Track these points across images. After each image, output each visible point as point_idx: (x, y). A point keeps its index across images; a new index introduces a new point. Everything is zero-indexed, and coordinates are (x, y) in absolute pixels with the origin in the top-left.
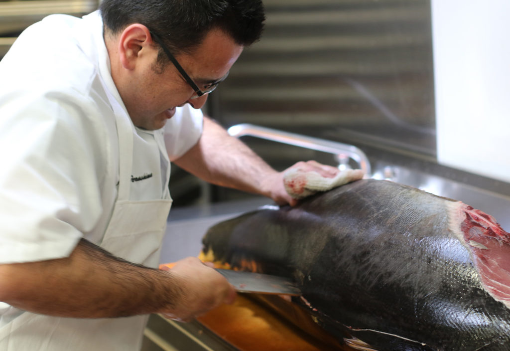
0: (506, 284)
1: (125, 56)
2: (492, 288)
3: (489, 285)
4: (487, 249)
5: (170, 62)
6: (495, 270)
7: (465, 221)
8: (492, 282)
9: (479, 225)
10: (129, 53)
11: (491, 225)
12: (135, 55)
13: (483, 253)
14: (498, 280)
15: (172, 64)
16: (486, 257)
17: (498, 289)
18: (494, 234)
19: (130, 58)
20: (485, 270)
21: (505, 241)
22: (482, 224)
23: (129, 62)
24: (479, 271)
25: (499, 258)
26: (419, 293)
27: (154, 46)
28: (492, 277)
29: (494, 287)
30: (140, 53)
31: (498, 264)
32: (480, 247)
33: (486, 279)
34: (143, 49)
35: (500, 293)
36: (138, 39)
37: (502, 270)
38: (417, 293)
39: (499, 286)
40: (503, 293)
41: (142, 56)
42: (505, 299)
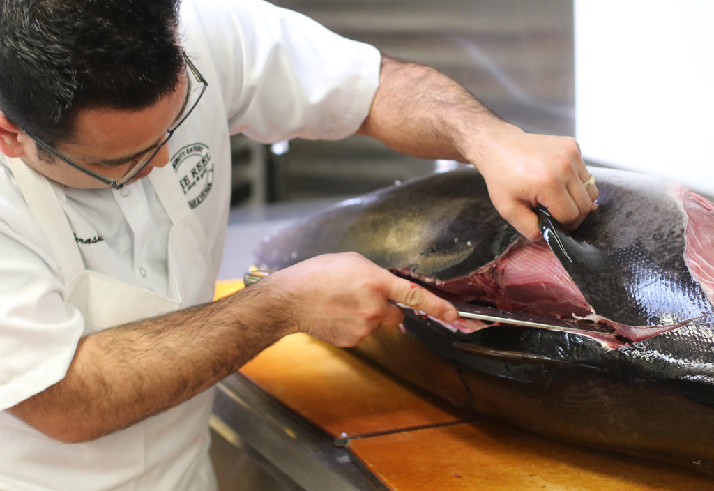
3: (693, 259)
6: (706, 246)
20: (693, 243)
29: (698, 263)
35: (702, 272)
39: (704, 264)
40: (706, 274)
42: (706, 281)
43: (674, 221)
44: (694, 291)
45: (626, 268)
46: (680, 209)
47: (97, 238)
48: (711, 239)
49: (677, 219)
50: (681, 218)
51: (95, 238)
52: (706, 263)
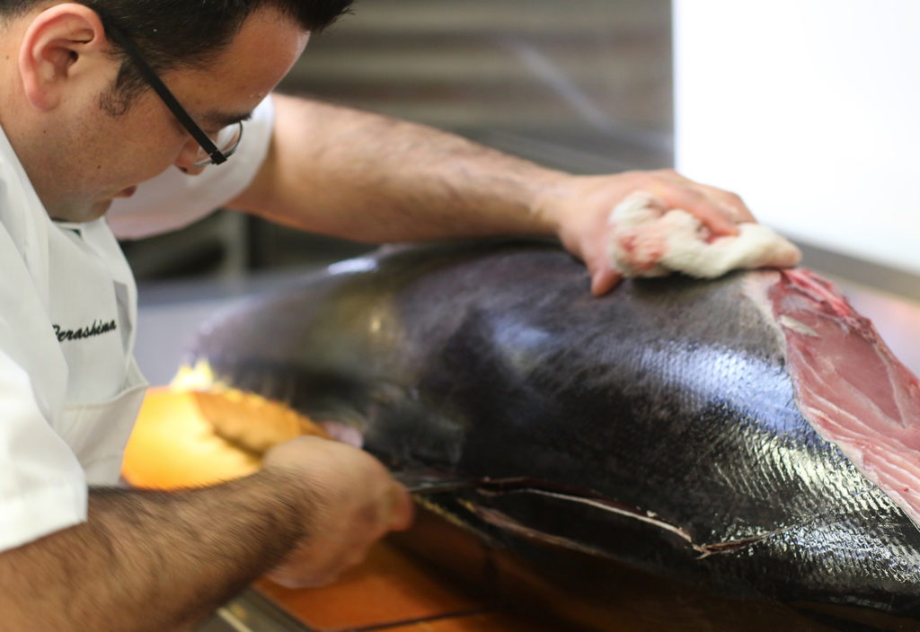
0: (846, 410)
1: (37, 79)
2: (819, 413)
3: (813, 406)
4: (815, 335)
5: (147, 87)
6: (828, 379)
7: (777, 285)
8: (819, 403)
9: (805, 295)
10: (47, 70)
11: (830, 297)
12: (62, 72)
13: (807, 343)
14: (831, 399)
15: (152, 89)
16: (813, 350)
17: (830, 417)
18: (833, 313)
19: (47, 82)
20: (807, 378)
21: (854, 328)
22: (811, 292)
23: (45, 93)
24: (796, 377)
25: (838, 358)
26: (662, 408)
27: (111, 53)
28: (821, 392)
29: (822, 411)
30: (74, 68)
31: (836, 370)
32: (802, 329)
33: (809, 394)
34: (81, 58)
35: (833, 425)
36: (71, 38)
37: (844, 383)
38: (657, 407)
39: (832, 411)
40: (840, 426)
41: (77, 76)
42: (843, 438)
43: (765, 346)
44: (831, 458)
45: (712, 447)
46: (769, 323)
47: (90, 329)
48: (834, 363)
49: (768, 343)
50: (773, 340)
51: (87, 329)
52: (834, 407)
